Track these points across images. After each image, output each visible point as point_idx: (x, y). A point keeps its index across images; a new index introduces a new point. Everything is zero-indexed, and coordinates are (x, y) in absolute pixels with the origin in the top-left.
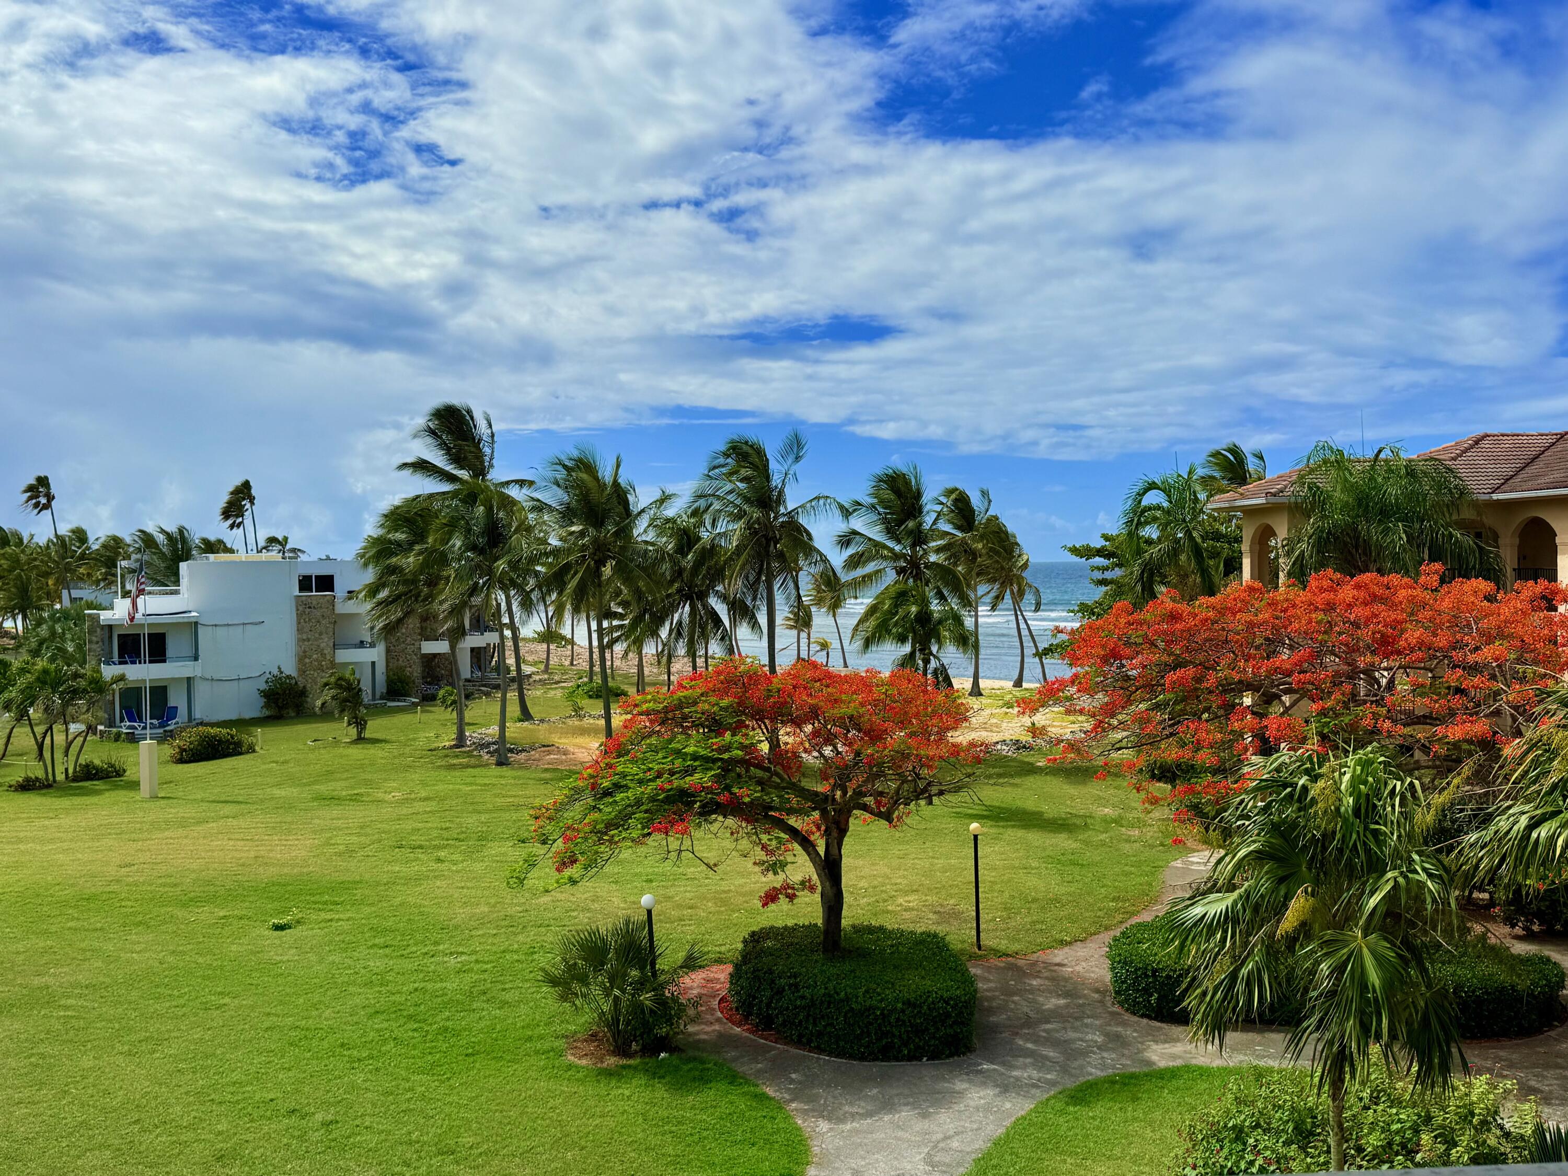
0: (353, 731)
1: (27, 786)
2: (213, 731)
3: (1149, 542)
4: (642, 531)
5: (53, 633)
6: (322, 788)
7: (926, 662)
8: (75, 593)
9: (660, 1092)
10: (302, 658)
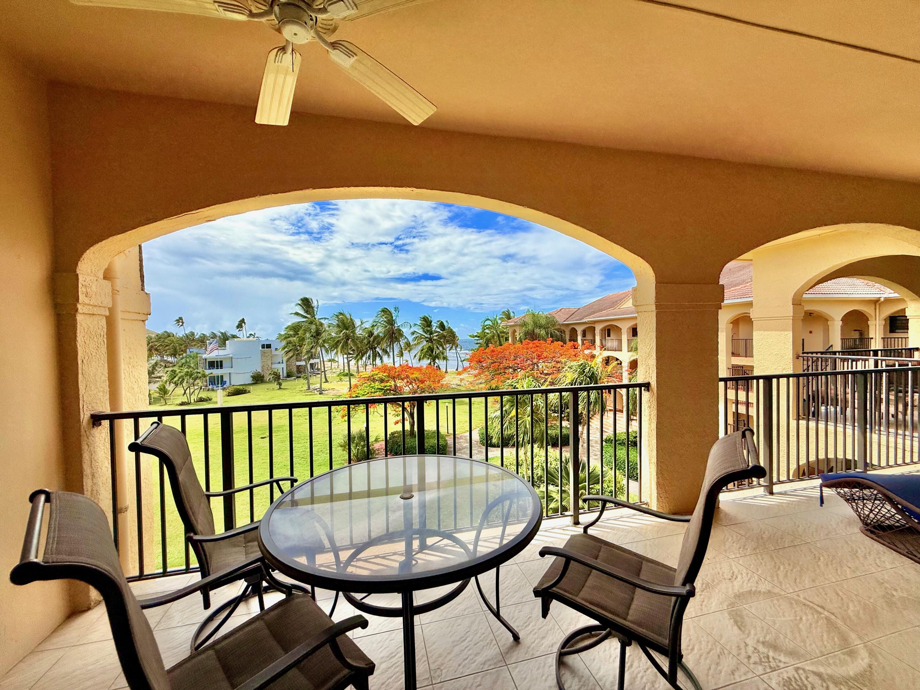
0: (278, 386)
2: (238, 387)
3: (488, 333)
4: (358, 332)
5: (186, 362)
7: (434, 364)
8: (191, 350)
10: (263, 367)
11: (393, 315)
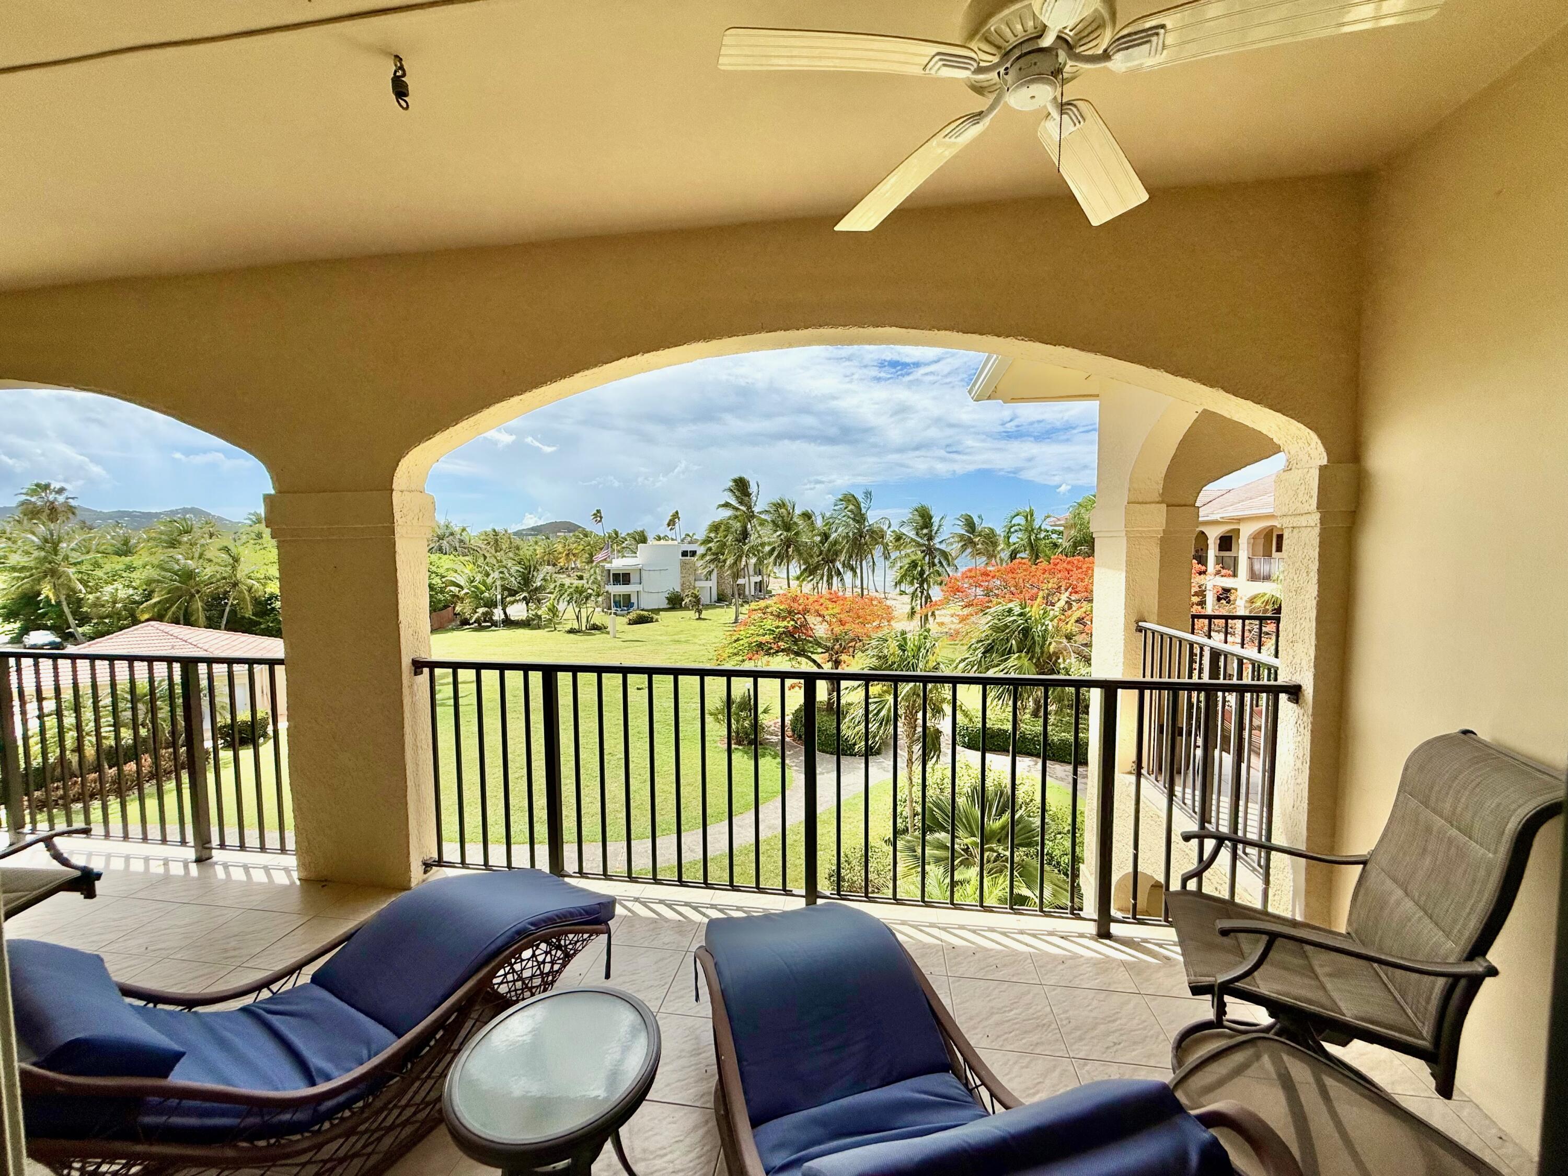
0: (697, 615)
2: (645, 613)
10: (682, 584)
11: (862, 505)
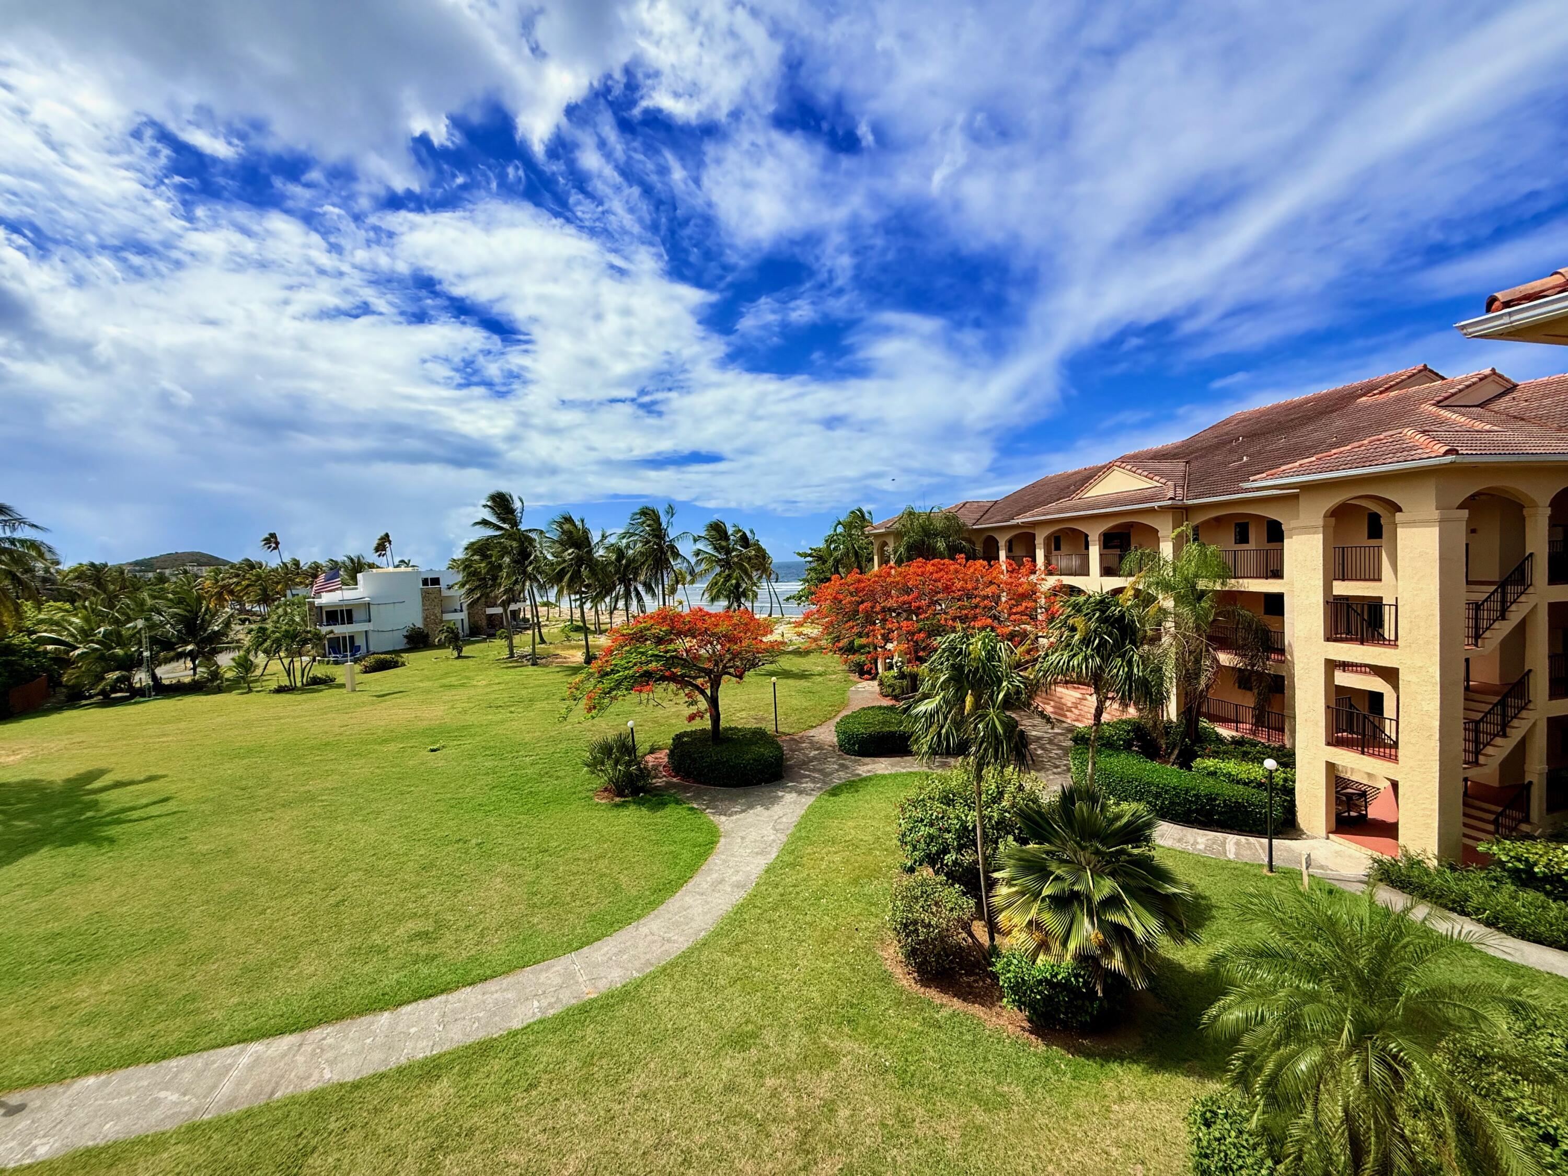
1: (280, 690)
2: (383, 656)
3: (836, 549)
5: (286, 613)
6: (444, 681)
7: (738, 607)
8: (294, 592)
9: (645, 811)
10: (425, 619)
11: (663, 521)
